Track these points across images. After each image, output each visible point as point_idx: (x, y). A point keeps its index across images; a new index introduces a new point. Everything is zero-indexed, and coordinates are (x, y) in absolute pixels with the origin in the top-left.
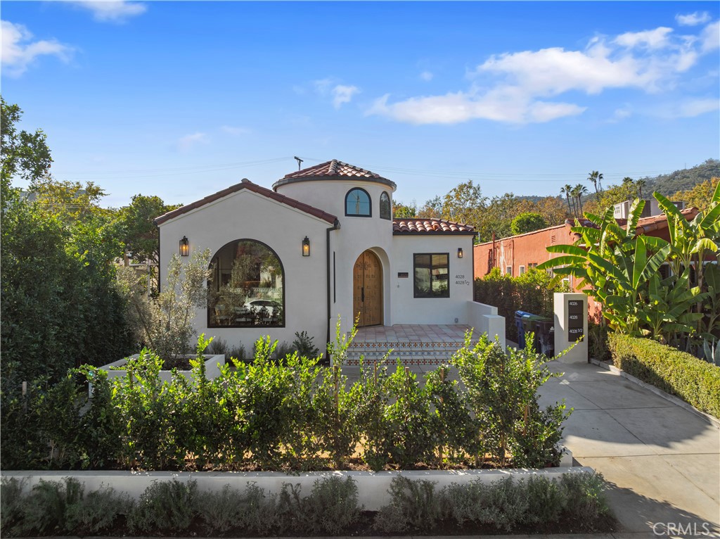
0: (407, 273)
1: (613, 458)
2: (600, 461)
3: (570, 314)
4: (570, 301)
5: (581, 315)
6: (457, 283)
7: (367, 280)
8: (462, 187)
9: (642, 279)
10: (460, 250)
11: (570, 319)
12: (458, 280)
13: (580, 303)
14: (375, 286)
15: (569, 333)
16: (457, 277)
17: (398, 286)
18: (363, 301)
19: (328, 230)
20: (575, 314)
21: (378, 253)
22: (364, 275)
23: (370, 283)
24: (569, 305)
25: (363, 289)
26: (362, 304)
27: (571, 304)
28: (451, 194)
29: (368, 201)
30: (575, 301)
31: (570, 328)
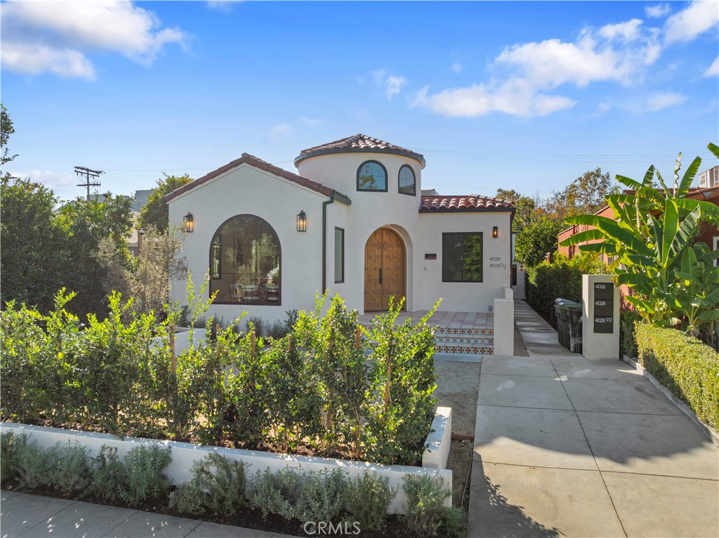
0: (435, 255)
1: (534, 468)
2: (511, 470)
3: (596, 300)
4: (596, 284)
5: (610, 300)
6: (491, 266)
7: (386, 262)
8: (588, 176)
9: (671, 254)
10: (495, 228)
11: (595, 306)
12: (493, 262)
13: (610, 286)
14: (397, 269)
15: (595, 322)
16: (491, 259)
17: (425, 269)
18: (381, 282)
19: (325, 204)
20: (603, 300)
21: (400, 232)
22: (382, 255)
23: (389, 265)
24: (595, 289)
25: (381, 270)
26: (379, 286)
27: (597, 287)
28: (576, 184)
29: (384, 175)
30: (603, 284)
31: (596, 316)
